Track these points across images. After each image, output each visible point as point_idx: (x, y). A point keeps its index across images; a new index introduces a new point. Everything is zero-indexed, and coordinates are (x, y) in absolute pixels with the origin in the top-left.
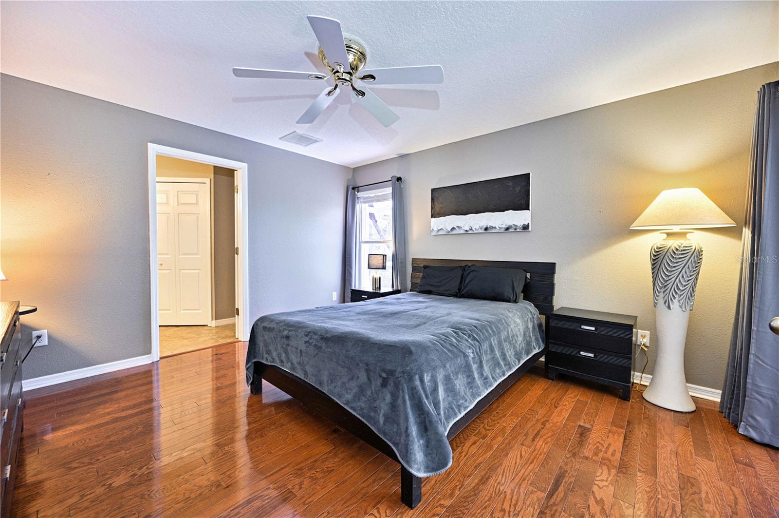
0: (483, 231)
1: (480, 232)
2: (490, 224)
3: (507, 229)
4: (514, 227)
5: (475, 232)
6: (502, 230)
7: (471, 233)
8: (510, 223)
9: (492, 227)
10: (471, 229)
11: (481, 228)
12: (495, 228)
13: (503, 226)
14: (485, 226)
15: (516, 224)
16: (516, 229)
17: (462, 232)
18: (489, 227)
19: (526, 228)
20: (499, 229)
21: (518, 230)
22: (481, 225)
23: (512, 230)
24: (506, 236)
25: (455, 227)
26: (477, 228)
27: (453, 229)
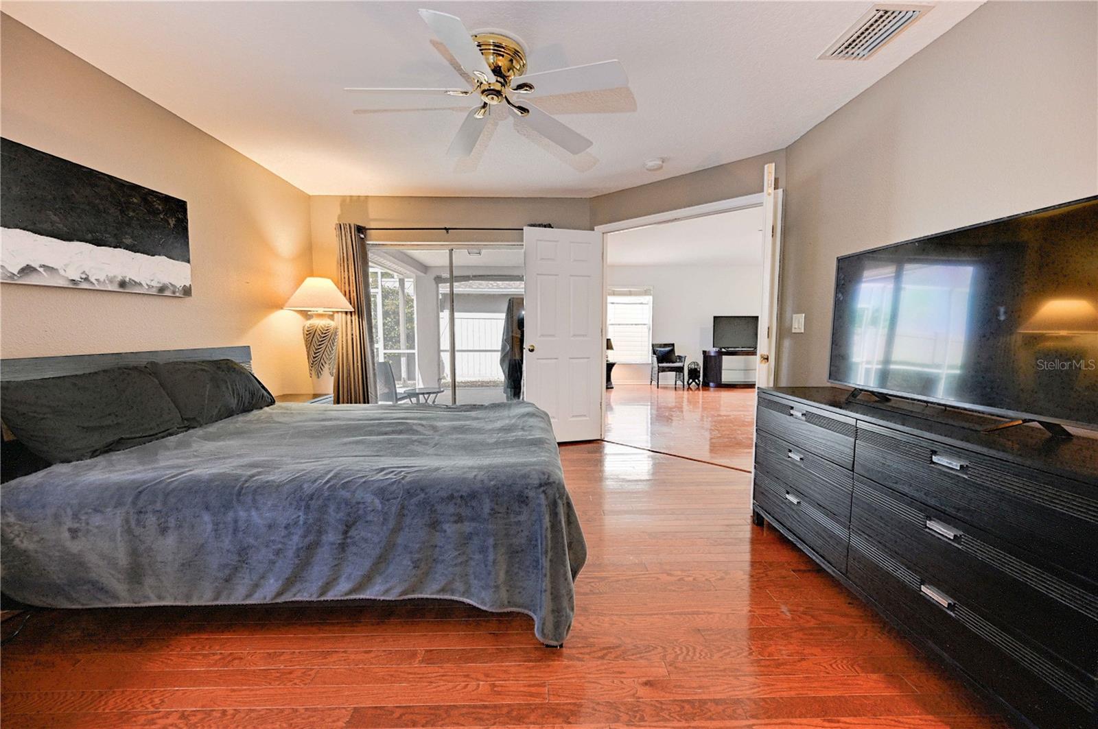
0: (115, 288)
1: (110, 288)
2: (130, 275)
3: (162, 289)
4: (172, 288)
5: (98, 287)
6: (154, 292)
7: (86, 289)
8: (165, 280)
9: (135, 282)
10: (86, 279)
11: (111, 281)
12: (140, 284)
13: (153, 284)
14: (119, 278)
15: (173, 283)
16: (174, 293)
17: (62, 283)
18: (127, 280)
19: (187, 291)
20: (147, 287)
21: (177, 294)
22: (111, 275)
23: (167, 293)
24: (157, 302)
25: (33, 265)
26: (102, 280)
27: (28, 270)
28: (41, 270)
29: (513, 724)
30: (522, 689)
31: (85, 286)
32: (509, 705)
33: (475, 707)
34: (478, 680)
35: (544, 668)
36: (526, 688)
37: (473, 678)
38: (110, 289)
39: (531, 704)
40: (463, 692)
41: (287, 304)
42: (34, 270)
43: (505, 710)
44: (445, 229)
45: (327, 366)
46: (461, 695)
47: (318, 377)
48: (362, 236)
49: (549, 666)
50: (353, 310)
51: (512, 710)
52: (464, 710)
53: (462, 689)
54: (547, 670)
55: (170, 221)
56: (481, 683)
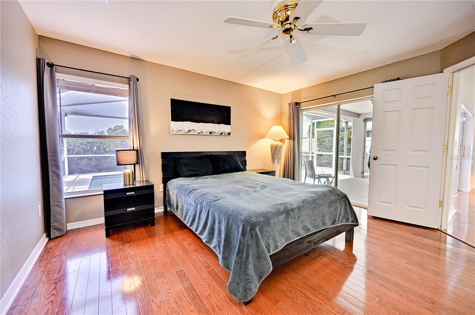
0: (209, 134)
2: (213, 130)
3: (221, 134)
5: (204, 134)
6: (219, 134)
8: (222, 131)
10: (202, 132)
12: (215, 132)
13: (219, 132)
14: (210, 132)
15: (225, 132)
16: (225, 134)
17: (196, 133)
18: (212, 132)
19: (229, 134)
20: (217, 133)
21: (226, 135)
22: (208, 131)
23: (223, 135)
24: (221, 137)
25: (191, 130)
26: (205, 132)
27: (189, 131)
28: (192, 131)
29: (197, 311)
30: (214, 304)
31: (201, 134)
32: (204, 305)
33: (198, 295)
34: (210, 289)
35: (229, 305)
36: (215, 306)
37: (210, 287)
38: (207, 134)
39: (209, 311)
40: (202, 289)
41: (266, 136)
42: (191, 131)
43: (201, 305)
44: (333, 96)
45: (276, 160)
46: (201, 289)
47: (273, 164)
48: (298, 106)
49: (232, 306)
50: (289, 138)
51: (203, 307)
52: (195, 294)
53: (203, 287)
54: (229, 307)
55: (225, 113)
56: (209, 291)
